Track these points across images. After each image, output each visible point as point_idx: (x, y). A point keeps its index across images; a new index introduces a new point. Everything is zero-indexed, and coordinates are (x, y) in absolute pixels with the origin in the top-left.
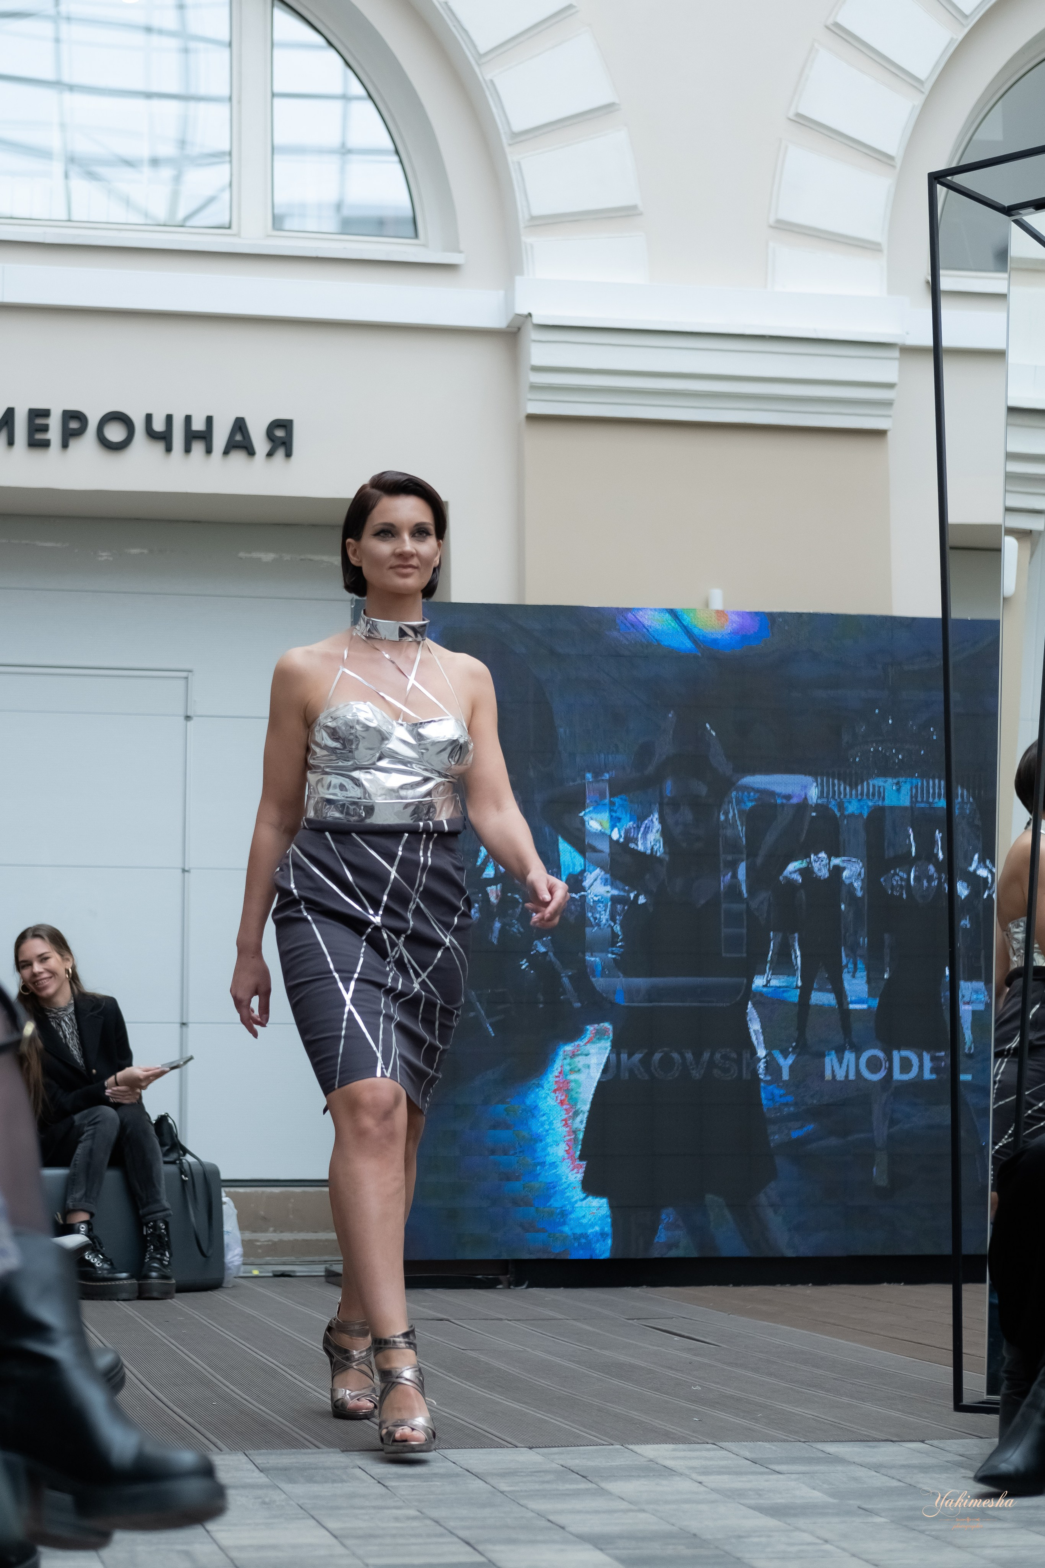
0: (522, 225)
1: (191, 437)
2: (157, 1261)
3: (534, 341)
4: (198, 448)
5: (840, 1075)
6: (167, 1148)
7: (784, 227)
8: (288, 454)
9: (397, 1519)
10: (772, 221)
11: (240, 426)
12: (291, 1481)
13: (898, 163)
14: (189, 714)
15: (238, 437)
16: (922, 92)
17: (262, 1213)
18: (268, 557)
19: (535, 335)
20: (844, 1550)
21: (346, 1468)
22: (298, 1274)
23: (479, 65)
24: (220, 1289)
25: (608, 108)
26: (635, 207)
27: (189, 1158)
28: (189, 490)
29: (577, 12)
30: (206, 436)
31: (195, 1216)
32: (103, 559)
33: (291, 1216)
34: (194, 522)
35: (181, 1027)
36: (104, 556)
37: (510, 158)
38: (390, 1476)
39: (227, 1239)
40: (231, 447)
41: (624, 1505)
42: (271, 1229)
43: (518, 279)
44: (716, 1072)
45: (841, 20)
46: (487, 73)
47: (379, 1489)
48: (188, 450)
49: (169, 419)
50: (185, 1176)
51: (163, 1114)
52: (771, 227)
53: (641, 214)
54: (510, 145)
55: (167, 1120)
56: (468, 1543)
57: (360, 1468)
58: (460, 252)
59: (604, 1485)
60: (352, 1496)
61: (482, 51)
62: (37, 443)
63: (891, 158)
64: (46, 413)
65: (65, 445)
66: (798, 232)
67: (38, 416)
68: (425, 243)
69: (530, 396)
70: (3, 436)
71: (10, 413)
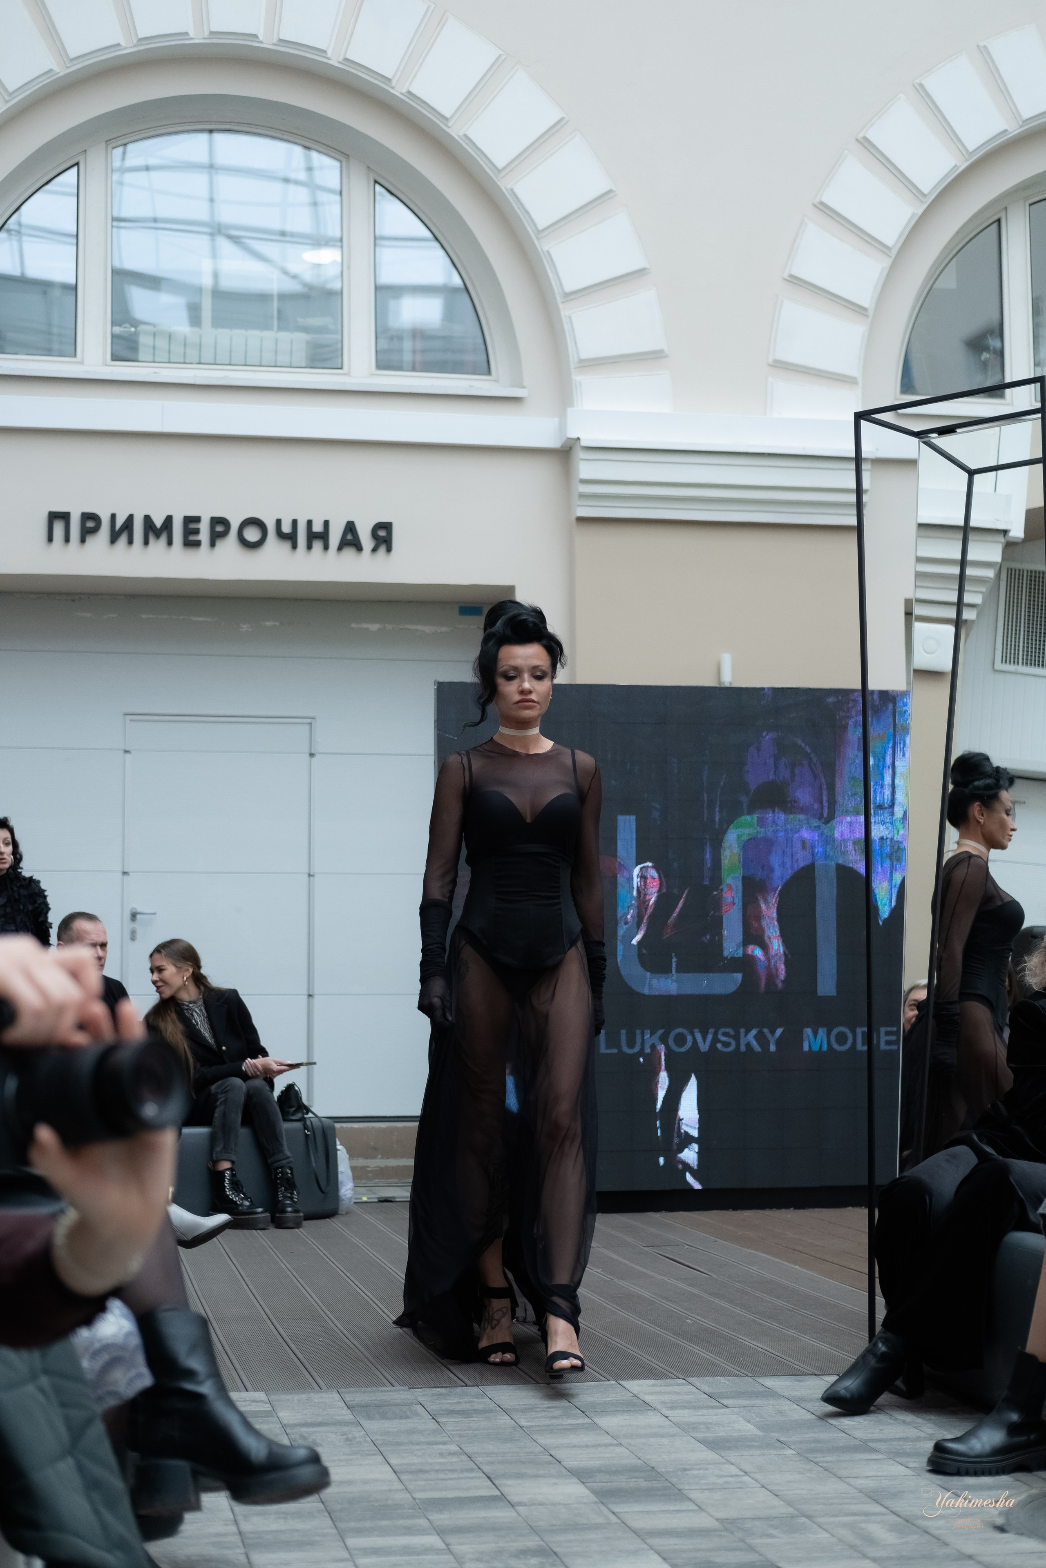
0: (572, 366)
1: (312, 537)
2: (287, 1199)
3: (582, 459)
4: (318, 545)
5: (815, 1047)
6: (294, 1109)
7: (780, 366)
8: (389, 550)
9: (441, 1455)
10: (770, 361)
11: (350, 527)
12: (370, 1418)
13: (871, 313)
14: (313, 752)
15: (349, 537)
16: (890, 257)
17: (372, 1144)
18: (374, 627)
19: (582, 455)
20: (756, 1480)
21: (411, 1404)
22: (398, 1200)
23: (538, 239)
24: (337, 1216)
25: (641, 273)
26: (662, 351)
27: (310, 1115)
28: (311, 579)
29: (616, 195)
30: (323, 536)
31: (316, 1163)
32: (244, 630)
33: (395, 1146)
34: (316, 600)
35: (308, 998)
36: (245, 628)
37: (562, 313)
38: (442, 1412)
39: (341, 1177)
40: (343, 544)
41: (607, 1439)
42: (380, 1156)
43: (569, 410)
44: (719, 1046)
45: (825, 200)
46: (545, 246)
47: (433, 1425)
48: (309, 547)
49: (295, 523)
50: (308, 1131)
51: (291, 1083)
52: (770, 365)
53: (666, 356)
54: (563, 302)
55: (294, 1088)
56: (489, 1478)
57: (421, 1404)
58: (524, 387)
59: (596, 1420)
60: (412, 1432)
61: (540, 227)
62: (191, 543)
63: (865, 309)
64: (197, 520)
65: (213, 544)
66: (791, 370)
67: (191, 522)
68: (496, 381)
69: (579, 503)
70: (164, 538)
71: (169, 520)
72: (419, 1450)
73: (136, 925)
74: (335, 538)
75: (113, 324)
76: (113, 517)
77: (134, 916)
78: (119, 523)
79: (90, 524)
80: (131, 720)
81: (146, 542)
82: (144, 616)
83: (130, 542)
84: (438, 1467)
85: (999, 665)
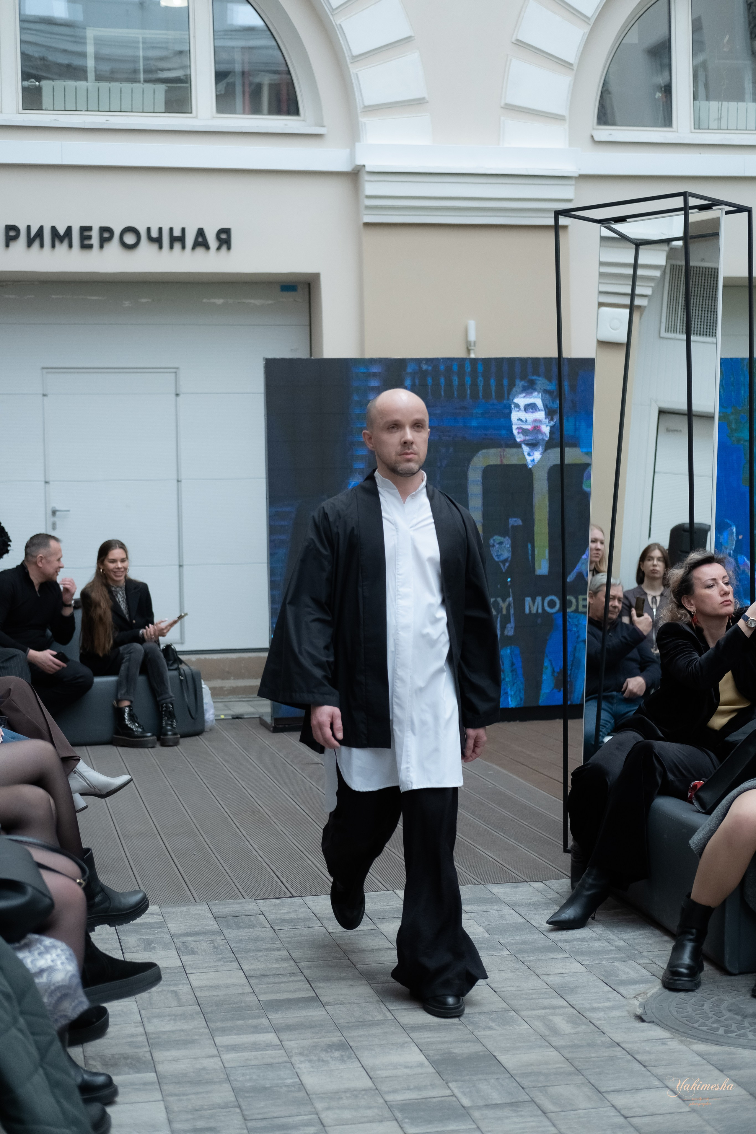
0: (359, 111)
1: (173, 240)
2: (170, 725)
3: (367, 181)
4: (177, 246)
5: (534, 611)
6: (172, 662)
7: (510, 108)
8: (229, 248)
9: (277, 960)
10: (502, 104)
11: (201, 232)
12: (229, 928)
13: (575, 69)
14: (178, 393)
15: (200, 240)
16: (589, 24)
18: (220, 301)
19: (367, 177)
21: (257, 915)
22: (246, 716)
23: (333, 15)
24: (203, 733)
25: (408, 40)
26: (424, 98)
30: (181, 239)
31: (188, 698)
32: (127, 305)
33: (243, 671)
35: (179, 568)
36: (127, 304)
37: (351, 71)
40: (196, 245)
42: (232, 678)
43: (357, 143)
46: (338, 21)
48: (171, 247)
49: (160, 230)
50: (182, 677)
52: (502, 108)
53: (427, 102)
54: (351, 63)
55: (171, 645)
57: (264, 915)
58: (324, 127)
61: (334, 7)
62: (86, 246)
63: (571, 65)
64: (90, 229)
65: (101, 247)
66: (518, 111)
67: (85, 230)
68: (304, 120)
69: (365, 212)
70: (66, 243)
71: (69, 229)
72: (261, 956)
73: (56, 519)
74: (190, 240)
75: (23, 79)
76: (29, 228)
77: (54, 513)
78: (33, 232)
79: (12, 233)
80: (47, 373)
81: (53, 246)
82: (54, 297)
83: (42, 246)
84: (274, 972)
85: (663, 334)
